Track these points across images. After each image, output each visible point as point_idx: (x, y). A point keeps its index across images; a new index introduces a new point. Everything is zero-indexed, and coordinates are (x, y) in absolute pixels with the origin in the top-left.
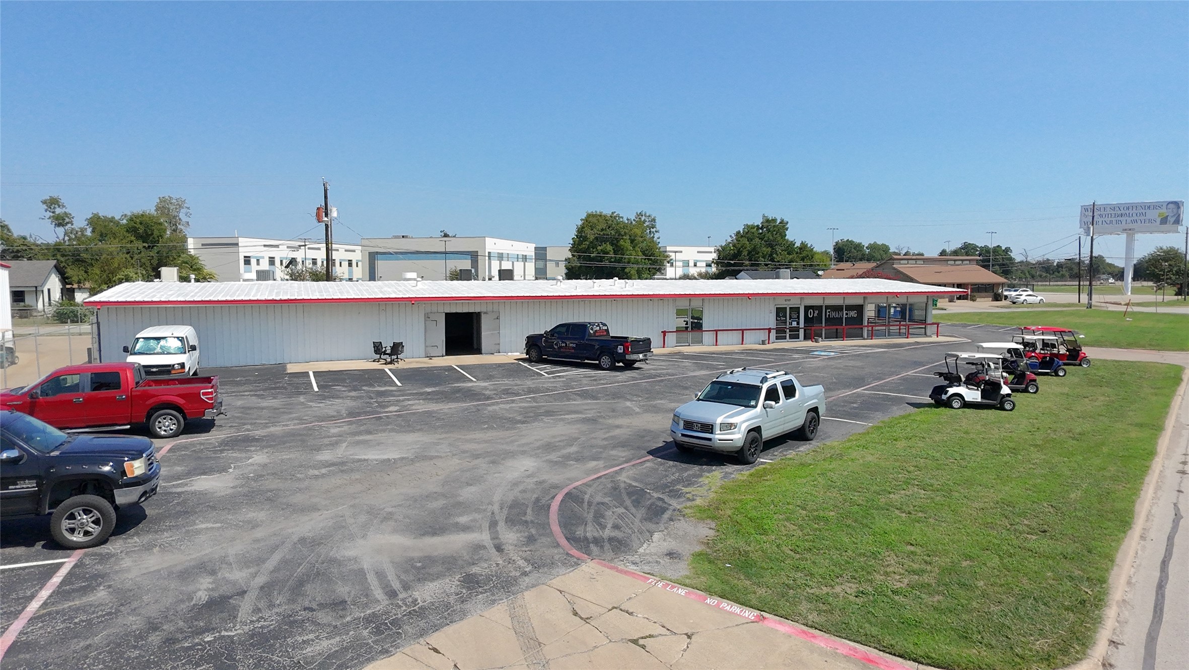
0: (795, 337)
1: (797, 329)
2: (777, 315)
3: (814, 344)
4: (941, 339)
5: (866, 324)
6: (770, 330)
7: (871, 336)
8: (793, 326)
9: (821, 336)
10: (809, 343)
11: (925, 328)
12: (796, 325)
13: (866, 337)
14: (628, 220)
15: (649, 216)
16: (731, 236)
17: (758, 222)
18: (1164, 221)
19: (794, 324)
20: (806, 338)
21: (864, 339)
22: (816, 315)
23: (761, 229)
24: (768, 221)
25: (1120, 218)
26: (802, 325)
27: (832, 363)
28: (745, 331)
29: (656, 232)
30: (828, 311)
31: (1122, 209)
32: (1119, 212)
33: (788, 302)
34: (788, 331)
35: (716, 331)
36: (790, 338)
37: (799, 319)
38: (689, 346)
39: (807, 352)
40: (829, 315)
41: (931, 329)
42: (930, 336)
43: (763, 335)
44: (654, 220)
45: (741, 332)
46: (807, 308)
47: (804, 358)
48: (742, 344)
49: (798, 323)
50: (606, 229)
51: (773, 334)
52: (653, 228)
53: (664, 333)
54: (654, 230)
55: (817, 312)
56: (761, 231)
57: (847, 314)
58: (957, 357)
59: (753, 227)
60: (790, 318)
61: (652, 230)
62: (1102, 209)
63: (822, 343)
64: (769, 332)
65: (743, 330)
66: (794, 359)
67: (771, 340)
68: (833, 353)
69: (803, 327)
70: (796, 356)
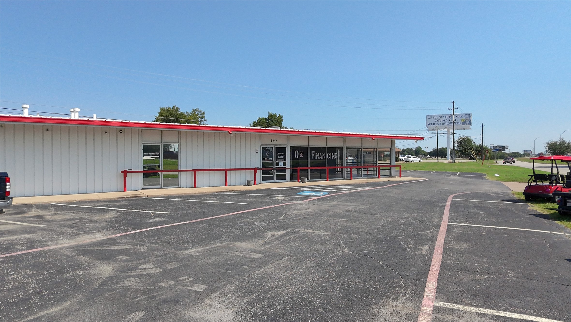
0: (281, 177)
1: (284, 170)
2: (264, 156)
3: (301, 184)
4: (402, 179)
5: (346, 165)
6: (255, 170)
7: (350, 177)
8: (280, 166)
9: (307, 177)
10: (296, 184)
11: (390, 169)
12: (282, 166)
13: (345, 177)
18: (464, 123)
19: (281, 164)
20: (292, 179)
21: (344, 179)
22: (301, 156)
26: (288, 165)
28: (228, 172)
30: (312, 152)
32: (444, 119)
33: (274, 143)
34: (275, 171)
35: (195, 171)
36: (277, 179)
37: (285, 160)
38: (161, 188)
39: (293, 192)
40: (314, 156)
41: (395, 171)
42: (395, 177)
43: (249, 176)
45: (225, 171)
46: (293, 149)
47: (289, 200)
48: (226, 185)
49: (285, 164)
51: (259, 174)
53: (125, 173)
55: (302, 153)
57: (329, 156)
60: (277, 158)
63: (308, 183)
64: (255, 173)
65: (226, 170)
66: (278, 202)
67: (257, 182)
68: (322, 193)
69: (289, 167)
70: (280, 198)
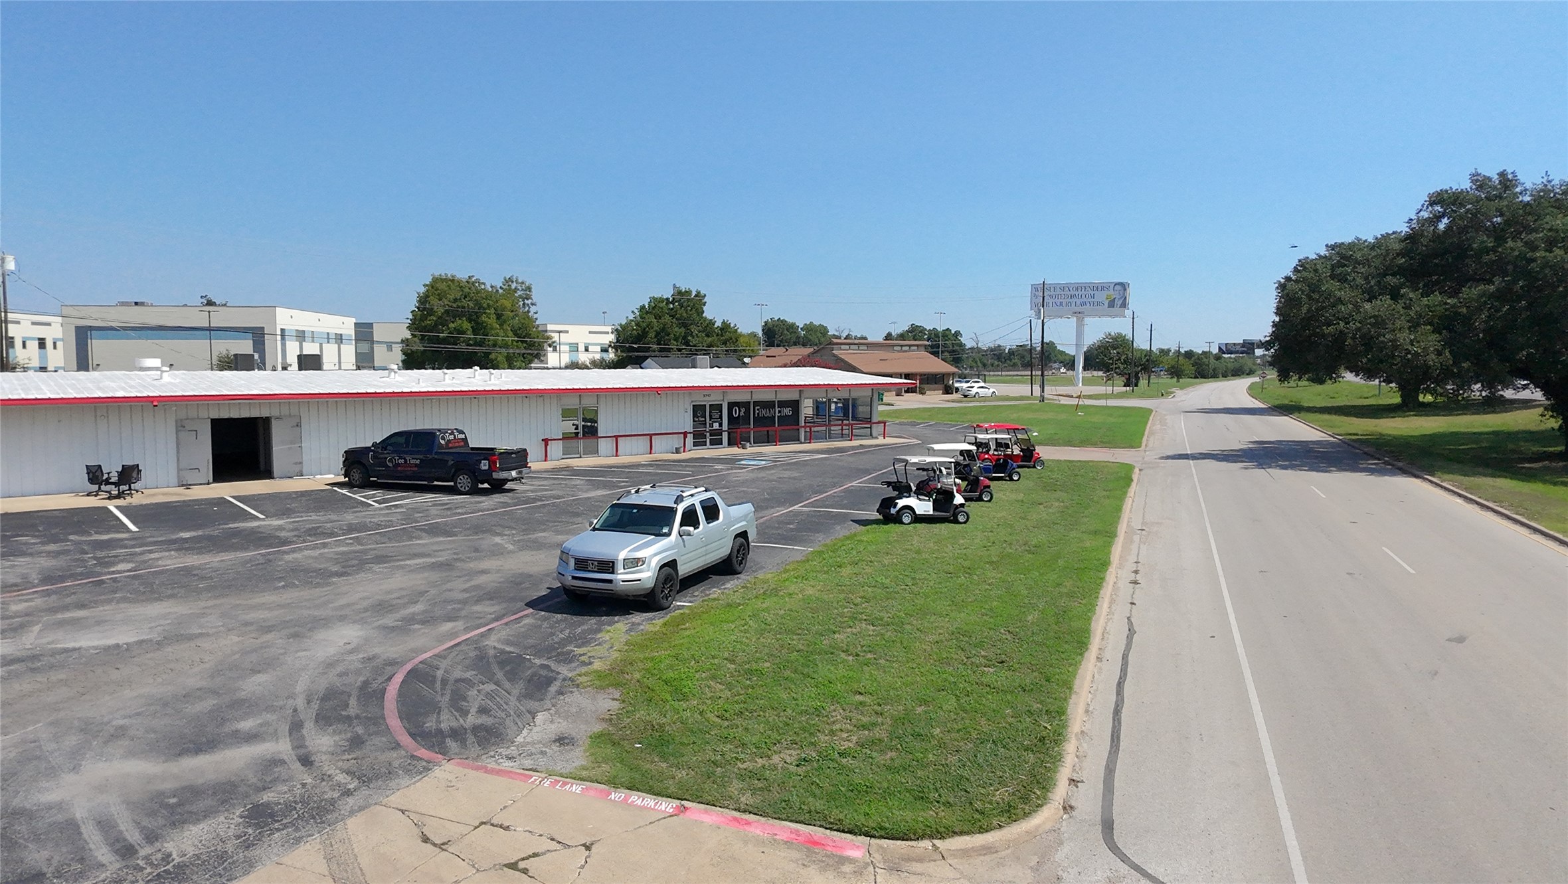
0: (717, 442)
1: (719, 433)
2: (695, 415)
3: (741, 451)
4: (888, 440)
5: (803, 424)
6: (685, 434)
7: (809, 439)
8: (714, 428)
9: (749, 441)
10: (735, 450)
11: (871, 428)
12: (718, 428)
13: (803, 440)
14: (492, 287)
15: (523, 283)
16: (633, 312)
17: (668, 294)
18: (1112, 304)
19: (716, 426)
20: (730, 444)
21: (801, 443)
22: (742, 414)
23: (671, 303)
24: (680, 293)
25: (1069, 300)
26: (725, 426)
27: (762, 474)
28: (653, 437)
29: (532, 304)
30: (757, 408)
31: (1071, 289)
32: (1069, 293)
33: (707, 398)
34: (708, 434)
35: (616, 437)
36: (711, 444)
37: (722, 420)
38: (581, 457)
39: (732, 461)
40: (758, 414)
41: (878, 429)
42: (877, 438)
43: (677, 441)
44: (529, 289)
45: (648, 437)
46: (731, 405)
47: (728, 469)
48: (651, 453)
49: (721, 425)
50: (460, 299)
51: (690, 439)
52: (527, 299)
53: (546, 441)
54: (529, 302)
55: (743, 410)
56: (671, 306)
57: (780, 412)
58: (906, 461)
59: (661, 300)
60: (711, 418)
61: (526, 301)
62: (1052, 289)
63: (751, 449)
64: (685, 437)
65: (651, 436)
66: (717, 471)
67: (687, 448)
68: (764, 462)
69: (727, 429)
70: (719, 467)
